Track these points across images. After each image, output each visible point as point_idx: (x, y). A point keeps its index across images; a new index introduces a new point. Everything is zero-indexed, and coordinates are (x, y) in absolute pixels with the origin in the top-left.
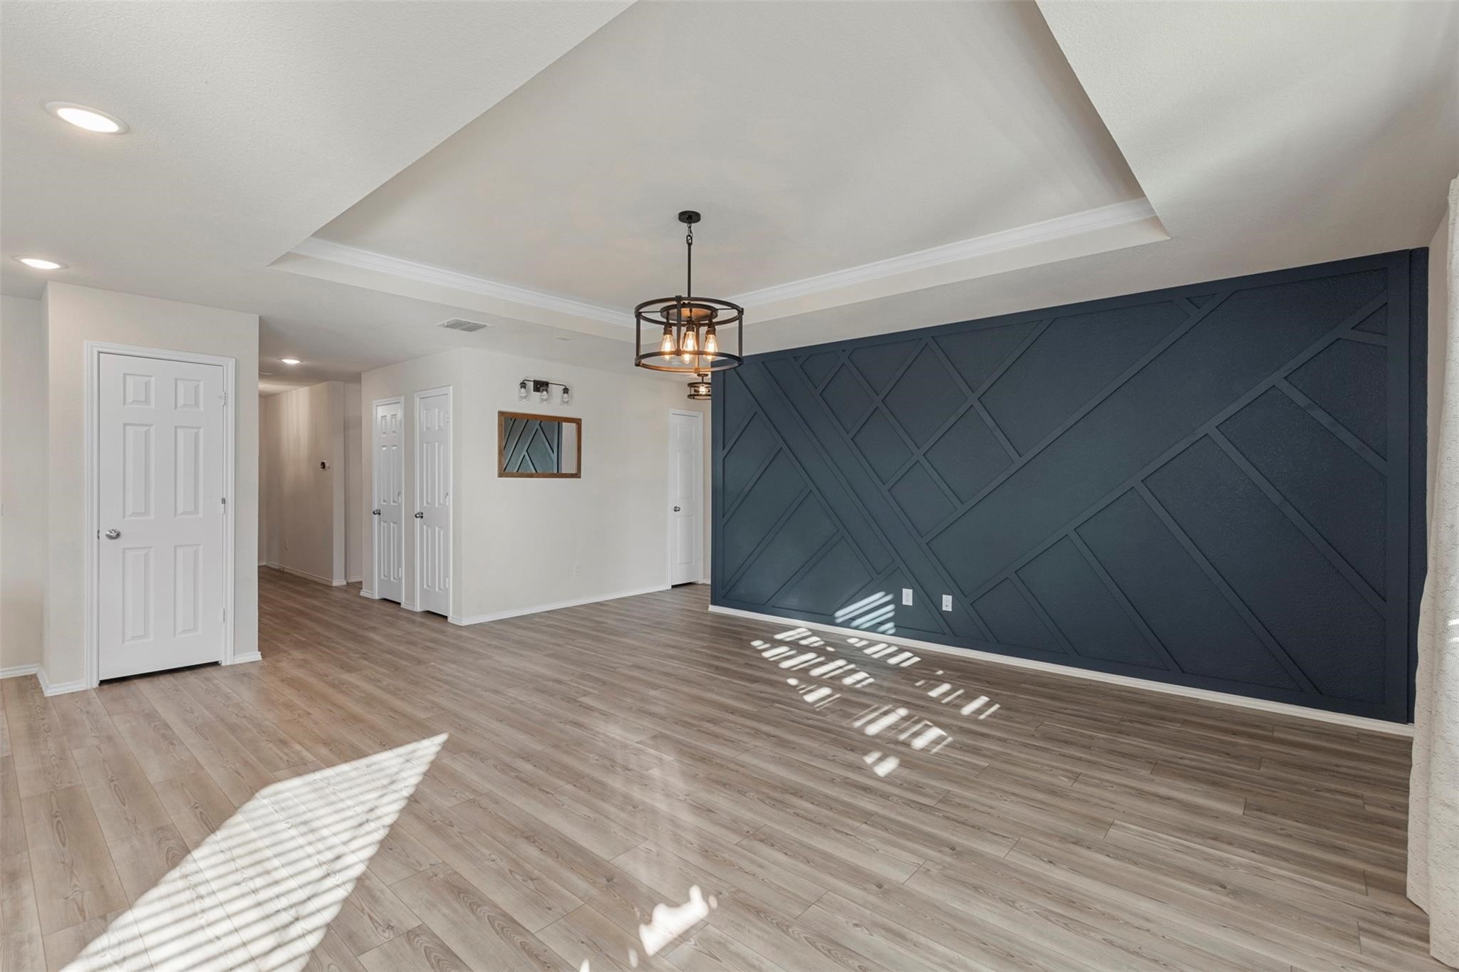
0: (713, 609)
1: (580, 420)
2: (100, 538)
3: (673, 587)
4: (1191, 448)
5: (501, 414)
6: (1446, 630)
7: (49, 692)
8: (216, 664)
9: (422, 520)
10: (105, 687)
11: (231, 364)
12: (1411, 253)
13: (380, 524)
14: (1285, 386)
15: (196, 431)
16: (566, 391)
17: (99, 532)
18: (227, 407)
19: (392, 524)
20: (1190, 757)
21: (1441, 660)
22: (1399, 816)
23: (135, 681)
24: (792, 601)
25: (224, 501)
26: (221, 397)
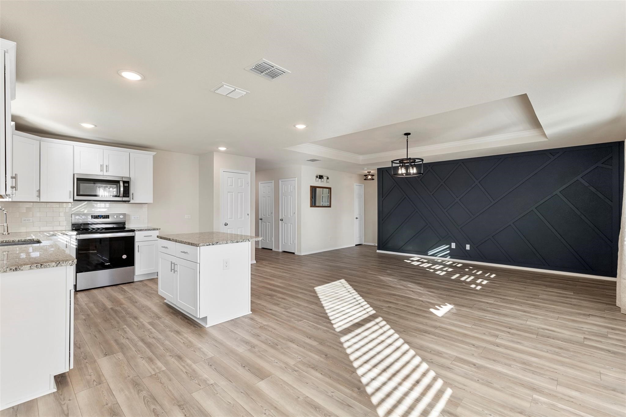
0: (378, 251)
1: (331, 188)
3: (356, 245)
4: (551, 198)
5: (311, 187)
6: (624, 241)
9: (282, 221)
12: (619, 142)
13: (262, 223)
14: (581, 180)
16: (328, 178)
19: (268, 223)
20: (555, 285)
21: (623, 247)
22: (615, 295)
24: (410, 248)
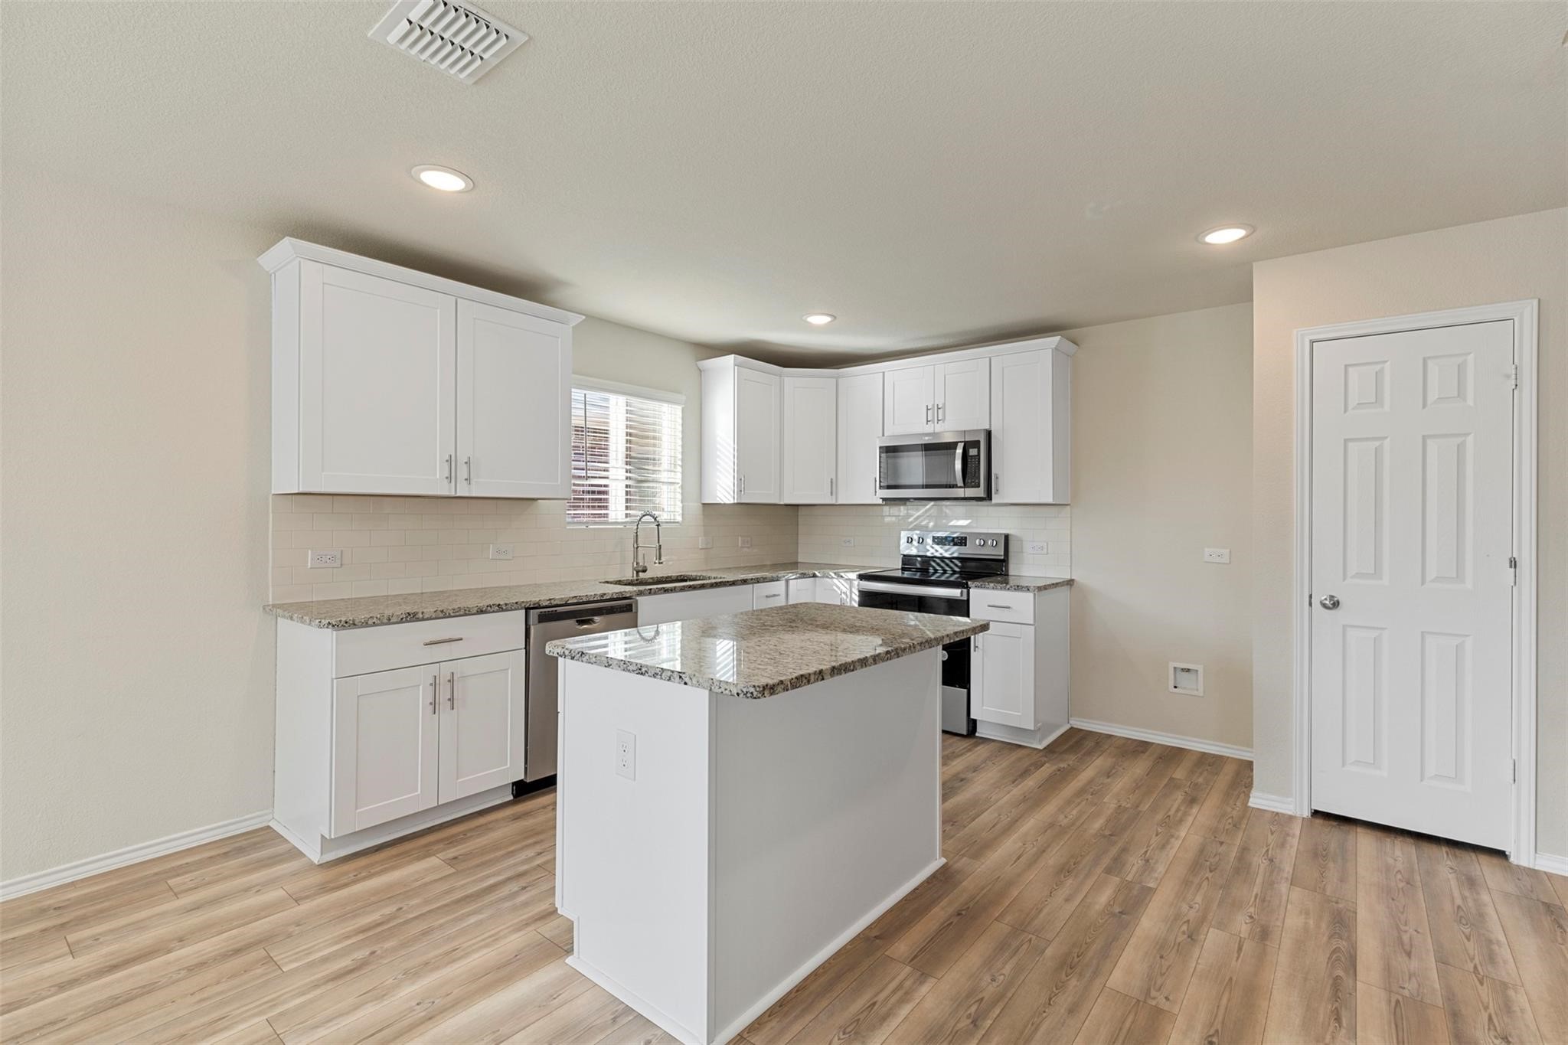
2: (1313, 605)
7: (1254, 802)
8: (1501, 854)
10: (1319, 821)
11: (1528, 311)
15: (1460, 440)
17: (1311, 596)
18: (1521, 392)
23: (1360, 830)
25: (1513, 563)
26: (1508, 377)
